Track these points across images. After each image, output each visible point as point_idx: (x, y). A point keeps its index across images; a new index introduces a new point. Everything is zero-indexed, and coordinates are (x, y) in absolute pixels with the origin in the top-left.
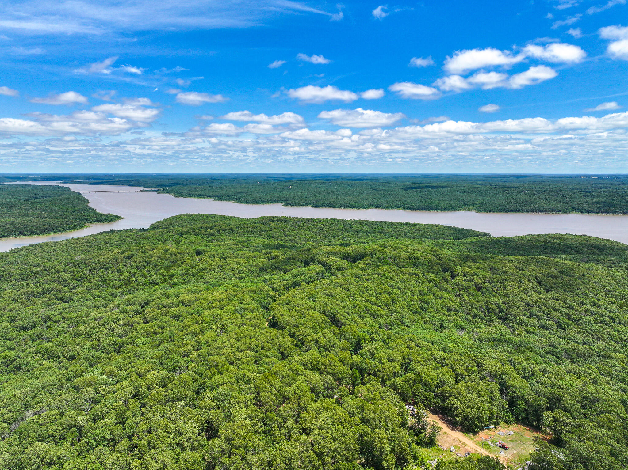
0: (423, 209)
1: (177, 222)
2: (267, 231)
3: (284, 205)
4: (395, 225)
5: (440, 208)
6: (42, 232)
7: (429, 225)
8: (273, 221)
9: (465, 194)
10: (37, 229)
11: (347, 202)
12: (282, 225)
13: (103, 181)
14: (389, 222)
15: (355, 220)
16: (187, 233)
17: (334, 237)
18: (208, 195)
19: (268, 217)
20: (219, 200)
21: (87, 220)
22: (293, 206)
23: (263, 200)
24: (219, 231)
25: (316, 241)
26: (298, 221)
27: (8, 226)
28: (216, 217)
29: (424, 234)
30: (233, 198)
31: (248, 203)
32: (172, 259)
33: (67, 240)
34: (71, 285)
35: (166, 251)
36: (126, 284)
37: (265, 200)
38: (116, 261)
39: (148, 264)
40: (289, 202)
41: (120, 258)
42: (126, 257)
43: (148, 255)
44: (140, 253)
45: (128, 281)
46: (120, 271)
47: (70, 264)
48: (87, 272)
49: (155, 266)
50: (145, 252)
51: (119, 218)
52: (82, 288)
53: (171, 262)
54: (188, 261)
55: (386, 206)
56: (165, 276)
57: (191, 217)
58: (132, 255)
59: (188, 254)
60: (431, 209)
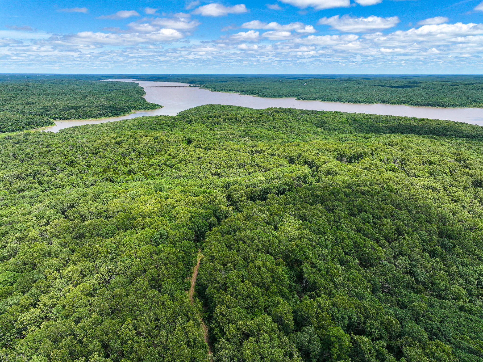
0: (429, 105)
1: (198, 111)
2: (269, 121)
3: (297, 99)
4: (401, 120)
5: (448, 104)
6: (96, 116)
7: (438, 120)
8: (278, 112)
9: (475, 91)
10: (92, 114)
11: (354, 97)
12: (285, 116)
14: (395, 117)
15: (359, 114)
16: (196, 120)
17: (335, 130)
18: (236, 90)
19: (276, 108)
20: (244, 94)
21: (134, 108)
22: (305, 100)
24: (224, 120)
25: (316, 133)
26: (302, 113)
28: (231, 108)
29: (433, 130)
30: (255, 92)
31: (266, 97)
32: (158, 147)
33: (102, 124)
34: (58, 169)
35: (156, 138)
36: (104, 172)
37: (281, 94)
38: (107, 145)
39: (134, 151)
40: (302, 96)
41: (111, 143)
42: (116, 143)
43: (137, 142)
44: (130, 139)
45: (108, 167)
46: (105, 157)
47: (71, 147)
48: (78, 156)
49: (140, 154)
50: (135, 138)
51: (159, 106)
52: (66, 173)
53: (156, 150)
54: (171, 150)
55: (392, 101)
56: (144, 165)
57: (212, 107)
58: (122, 141)
59: (176, 142)
60: (438, 105)
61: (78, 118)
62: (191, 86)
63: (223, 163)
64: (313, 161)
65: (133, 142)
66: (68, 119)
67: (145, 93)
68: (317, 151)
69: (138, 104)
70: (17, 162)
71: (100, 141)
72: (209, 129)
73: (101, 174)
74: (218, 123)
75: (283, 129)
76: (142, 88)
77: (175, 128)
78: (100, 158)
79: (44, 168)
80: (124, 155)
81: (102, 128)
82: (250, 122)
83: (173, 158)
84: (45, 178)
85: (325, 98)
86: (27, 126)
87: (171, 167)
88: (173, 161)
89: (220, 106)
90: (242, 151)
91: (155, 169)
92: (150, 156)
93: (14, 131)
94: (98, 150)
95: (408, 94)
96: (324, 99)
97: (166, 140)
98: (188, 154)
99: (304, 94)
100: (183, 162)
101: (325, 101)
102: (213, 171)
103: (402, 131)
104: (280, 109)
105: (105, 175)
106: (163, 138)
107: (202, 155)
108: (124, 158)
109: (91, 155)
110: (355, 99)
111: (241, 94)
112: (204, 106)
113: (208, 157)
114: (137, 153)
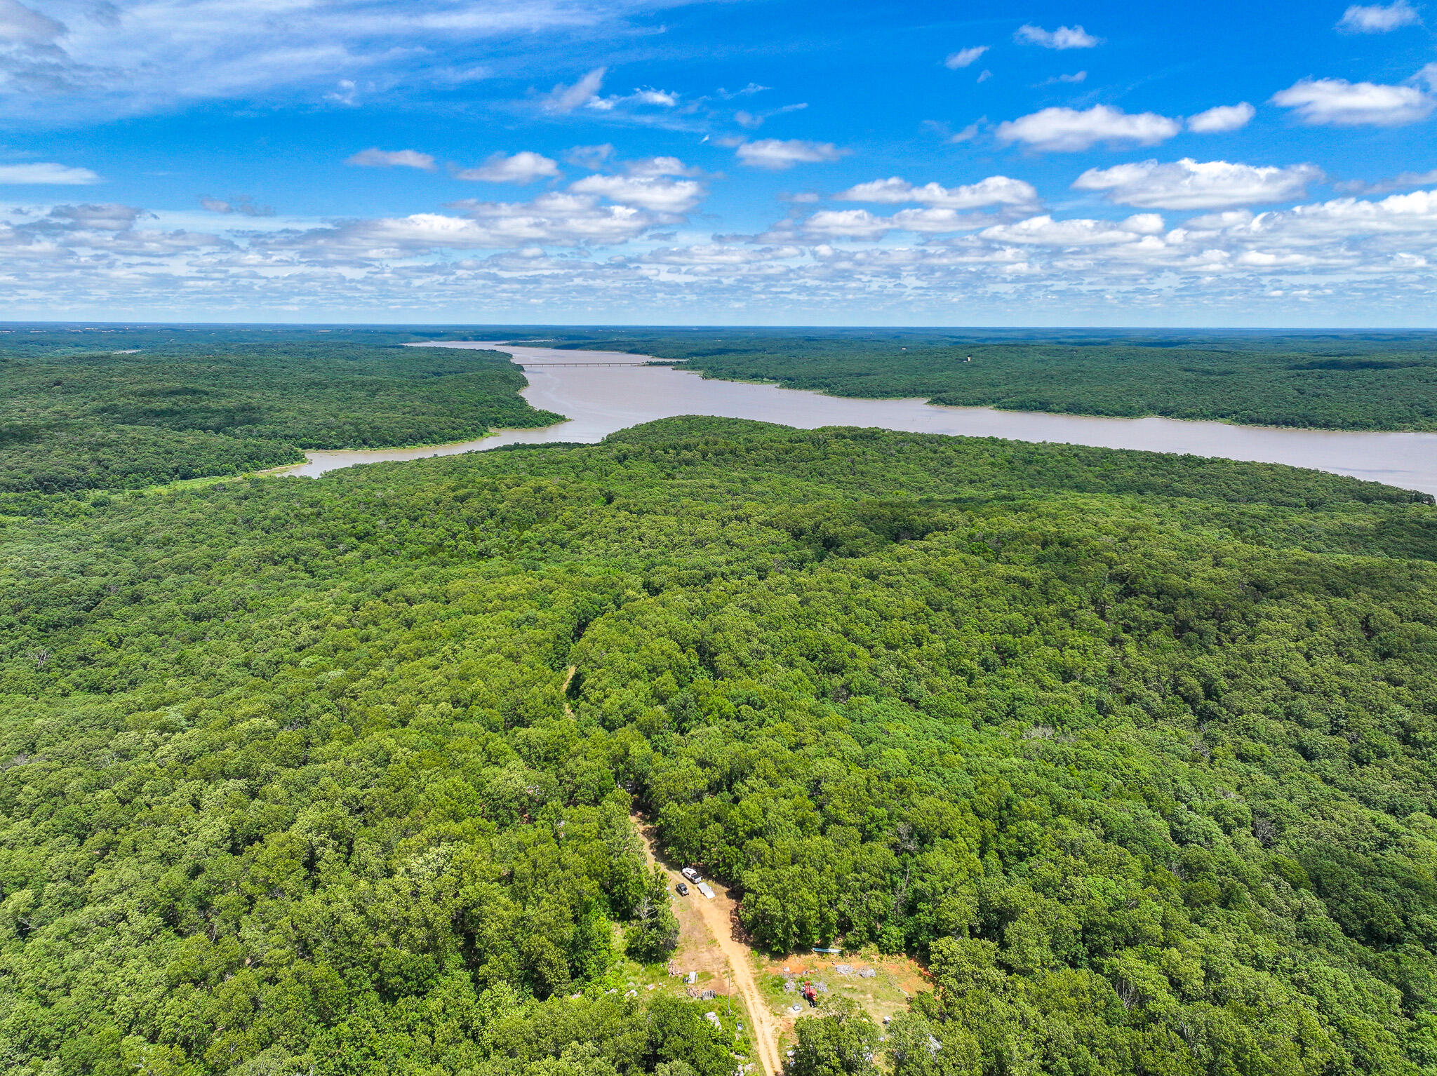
0: (1287, 424)
1: (654, 432)
2: (814, 459)
3: (929, 403)
5: (1340, 421)
6: (402, 442)
8: (844, 437)
10: (393, 437)
12: (857, 447)
13: (581, 342)
15: (1052, 444)
16: (637, 456)
18: (771, 375)
19: (839, 428)
20: (789, 387)
21: (497, 422)
22: (951, 404)
23: (886, 390)
24: (704, 456)
25: (921, 489)
26: (904, 441)
27: (347, 427)
28: (737, 425)
30: (822, 383)
31: (848, 395)
32: (541, 507)
33: (419, 460)
34: (341, 547)
35: (538, 490)
37: (889, 389)
38: (438, 503)
39: (492, 514)
40: (944, 395)
41: (446, 499)
42: (456, 499)
43: (498, 496)
44: (486, 492)
45: (440, 545)
46: (434, 525)
47: (362, 506)
48: (379, 523)
49: (503, 520)
50: (496, 490)
51: (560, 419)
52: (355, 553)
53: (537, 514)
54: (567, 514)
55: (1189, 411)
56: (511, 542)
57: (691, 422)
58: (469, 495)
59: (579, 499)
60: (1311, 424)
61: (360, 446)
62: (651, 364)
65: (490, 497)
66: (336, 447)
67: (525, 383)
69: (506, 411)
70: (258, 532)
71: (423, 495)
72: (663, 475)
73: (425, 557)
74: (688, 463)
75: (842, 479)
76: (521, 368)
77: (588, 472)
78: (424, 526)
79: (317, 545)
80: (471, 523)
82: (767, 460)
83: (570, 528)
84: (317, 561)
85: (1006, 400)
86: (247, 465)
87: (563, 546)
88: (568, 535)
89: (710, 421)
90: (708, 516)
91: (531, 549)
92: (523, 525)
93: (219, 474)
94: (419, 512)
96: (1004, 404)
97: (560, 495)
98: (600, 521)
100: (588, 537)
101: (1005, 408)
104: (850, 429)
105: (433, 559)
106: (553, 490)
107: (627, 524)
108: (472, 529)
109: (405, 521)
110: (1086, 405)
111: (781, 387)
112: (672, 419)
113: (638, 527)
114: (498, 519)
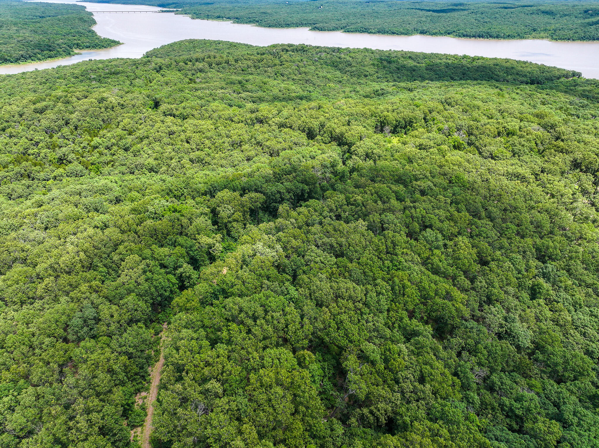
0: (479, 36)
1: (174, 50)
2: (275, 65)
3: (311, 30)
4: (449, 60)
5: (503, 34)
6: (17, 60)
7: (495, 59)
8: (287, 51)
9: (534, 16)
10: (10, 56)
11: (386, 26)
12: (297, 57)
14: (442, 55)
15: (395, 51)
16: (168, 66)
17: (366, 76)
18: (227, 16)
19: (283, 45)
20: (238, 22)
21: (79, 46)
22: (322, 30)
23: (288, 23)
24: (210, 65)
25: (340, 82)
26: (320, 52)
28: (221, 45)
29: (490, 73)
30: (254, 20)
31: (269, 26)
32: (105, 116)
35: (101, 101)
36: (17, 161)
37: (289, 23)
38: (21, 116)
39: (67, 123)
40: (317, 25)
41: (28, 112)
42: (36, 111)
43: (70, 108)
44: (60, 104)
45: (25, 154)
46: (18, 136)
49: (76, 128)
50: (68, 102)
51: (116, 43)
53: (103, 120)
54: (126, 121)
55: (434, 31)
56: (84, 147)
57: (193, 44)
58: (46, 108)
59: (134, 106)
60: (491, 36)
62: (163, 11)
63: (207, 142)
64: (342, 135)
65: (63, 109)
67: (94, 22)
68: (347, 118)
69: (83, 39)
71: (8, 108)
72: (188, 80)
73: (11, 166)
74: (201, 71)
75: (295, 78)
76: (91, 14)
77: (137, 80)
78: (10, 137)
81: (22, 81)
82: (248, 67)
83: (130, 134)
85: (348, 27)
87: (126, 150)
88: (129, 139)
89: (205, 42)
90: (236, 119)
91: (101, 154)
92: (93, 132)
94: (6, 124)
95: (454, 21)
96: (347, 29)
97: (119, 104)
98: (153, 126)
99: (321, 22)
100: (146, 141)
101: (348, 32)
102: (193, 155)
103: (452, 76)
104: (290, 45)
105: (17, 169)
106: (113, 100)
107: (174, 128)
108: (51, 137)
110: (387, 29)
111: (234, 23)
112: (182, 41)
113: (183, 131)
114: (72, 127)
